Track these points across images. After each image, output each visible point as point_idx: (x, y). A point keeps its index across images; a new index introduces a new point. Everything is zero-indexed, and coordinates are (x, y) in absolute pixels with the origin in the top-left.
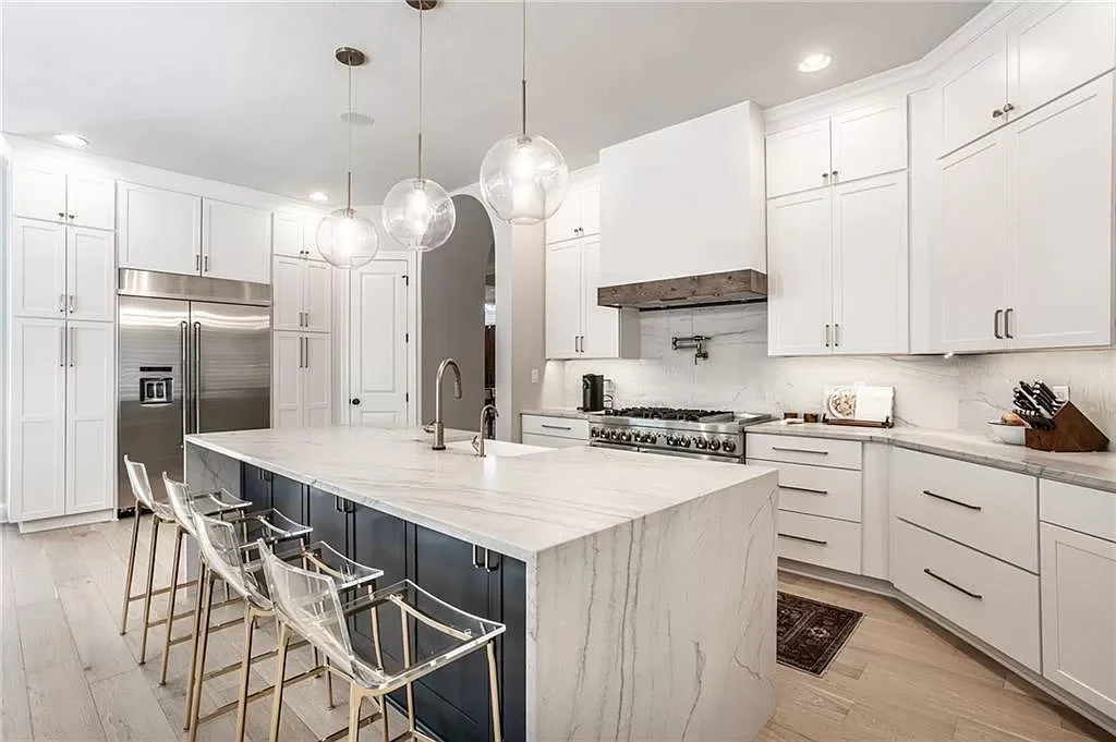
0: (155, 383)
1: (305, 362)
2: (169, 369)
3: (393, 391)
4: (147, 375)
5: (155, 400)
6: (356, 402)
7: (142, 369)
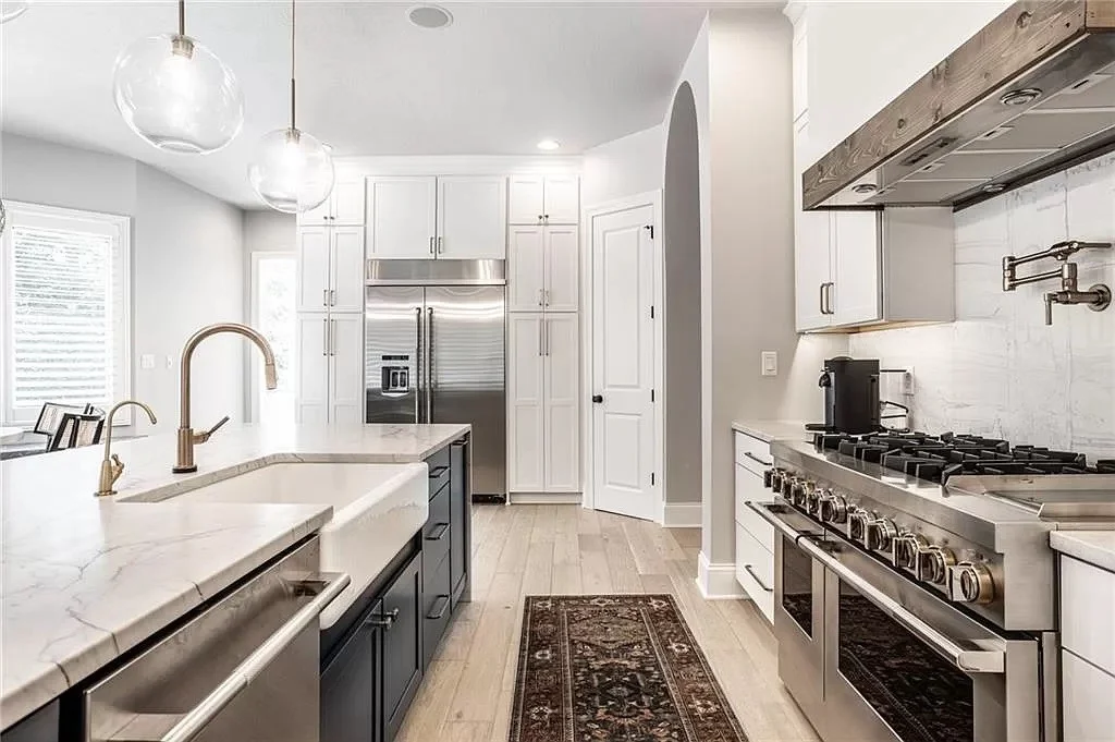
0: (399, 372)
1: (545, 351)
2: (407, 358)
3: (637, 387)
4: (389, 363)
5: (399, 388)
6: (599, 399)
7: (385, 358)
